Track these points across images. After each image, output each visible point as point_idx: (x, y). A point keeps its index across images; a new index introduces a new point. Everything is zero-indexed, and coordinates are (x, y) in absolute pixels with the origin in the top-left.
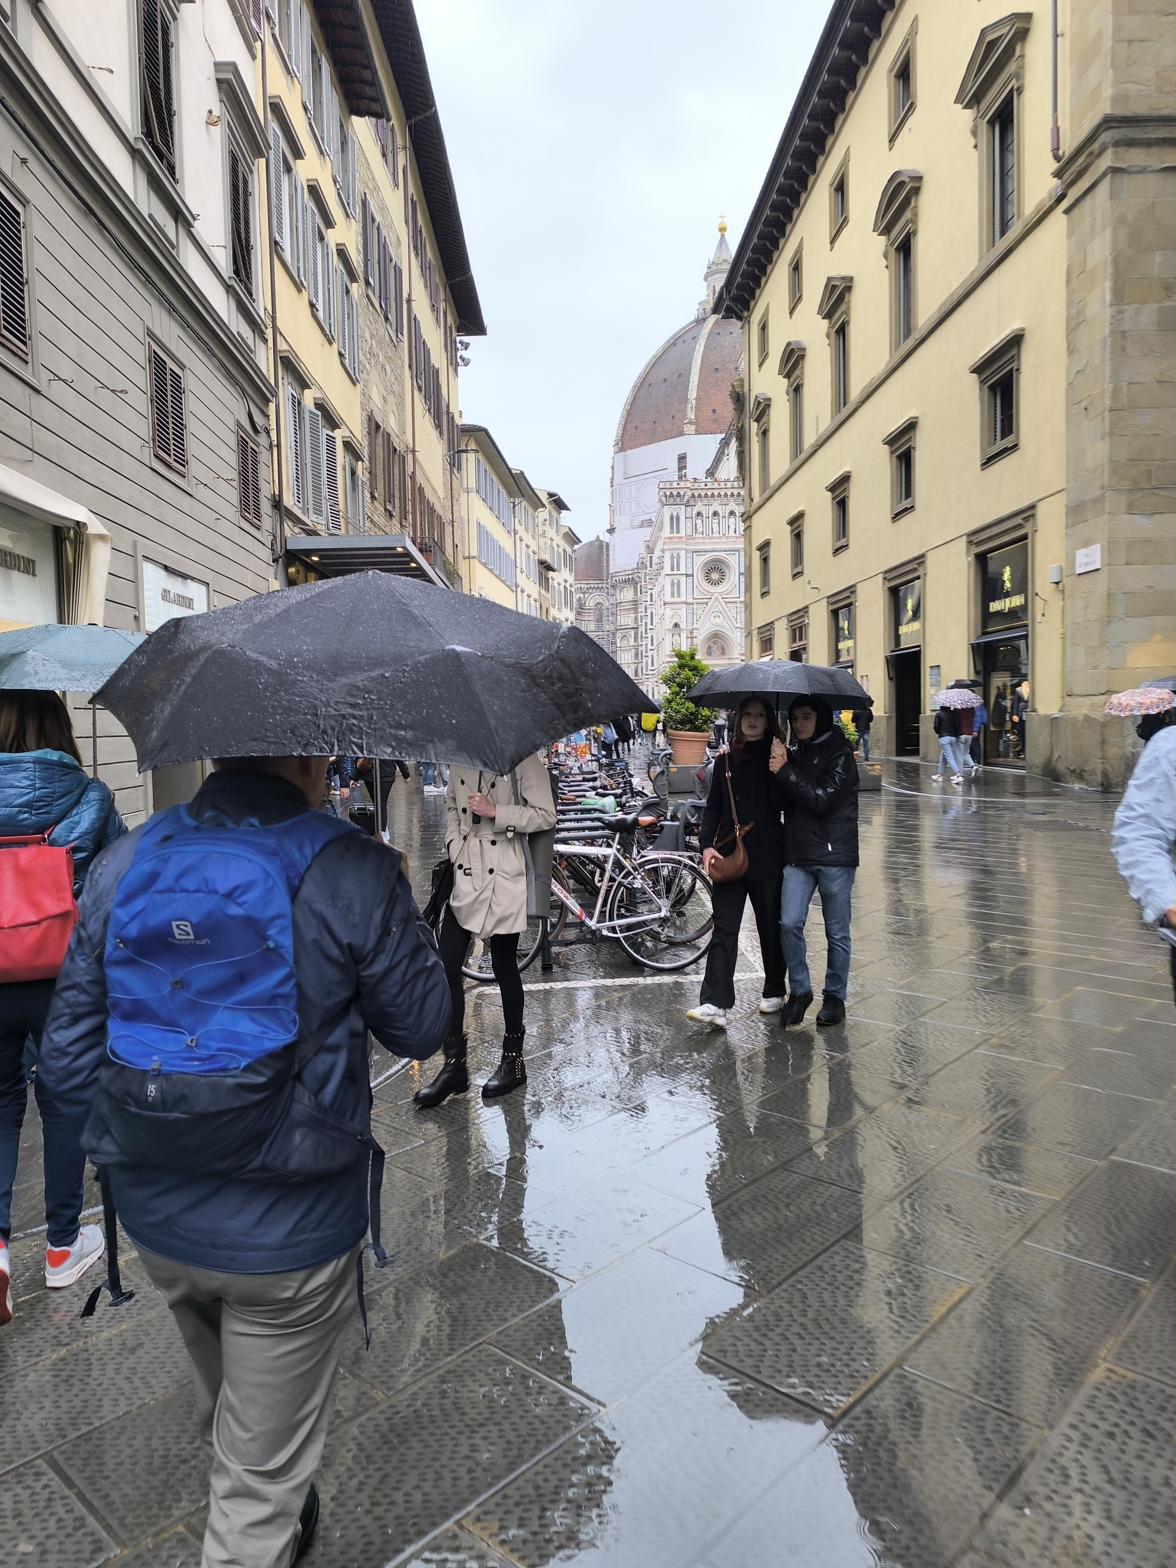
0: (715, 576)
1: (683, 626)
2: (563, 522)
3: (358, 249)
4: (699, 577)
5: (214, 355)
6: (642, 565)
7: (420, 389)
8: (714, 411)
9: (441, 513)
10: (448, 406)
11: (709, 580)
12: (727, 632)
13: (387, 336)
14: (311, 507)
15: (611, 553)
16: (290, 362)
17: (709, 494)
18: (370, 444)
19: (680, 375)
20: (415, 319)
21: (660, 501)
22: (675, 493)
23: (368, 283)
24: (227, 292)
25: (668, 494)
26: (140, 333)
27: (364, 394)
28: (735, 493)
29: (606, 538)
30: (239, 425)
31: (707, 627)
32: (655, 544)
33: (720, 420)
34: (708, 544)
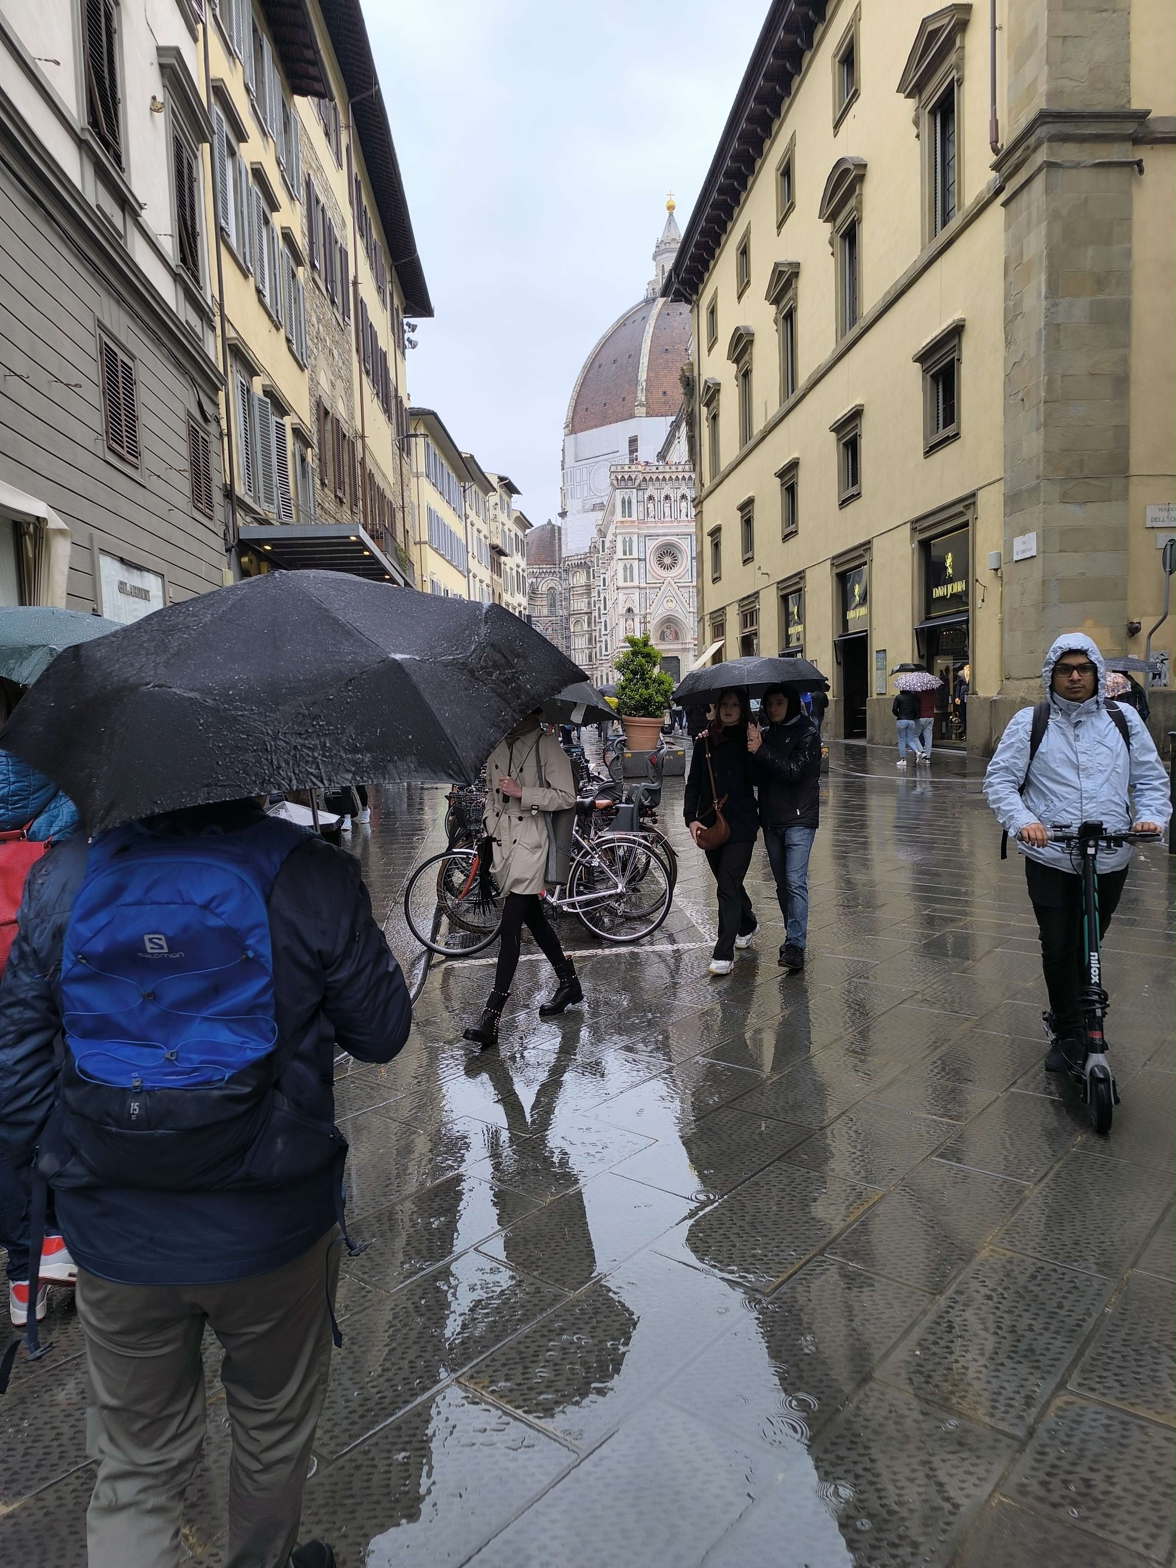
0: (667, 560)
1: (636, 610)
2: (514, 506)
3: (303, 232)
4: (652, 561)
5: (163, 345)
6: (594, 549)
7: (368, 373)
8: (665, 393)
9: (391, 499)
10: (396, 390)
11: (661, 564)
12: (680, 616)
13: (334, 320)
14: (262, 495)
15: (563, 537)
16: (238, 349)
17: (661, 477)
18: (319, 431)
19: (629, 357)
20: (362, 301)
21: (612, 484)
22: (626, 477)
23: (313, 266)
24: (175, 280)
25: (619, 477)
26: (90, 325)
27: (312, 379)
28: (687, 477)
29: (557, 521)
30: (189, 414)
31: (660, 611)
32: (607, 527)
33: (671, 403)
34: (660, 528)
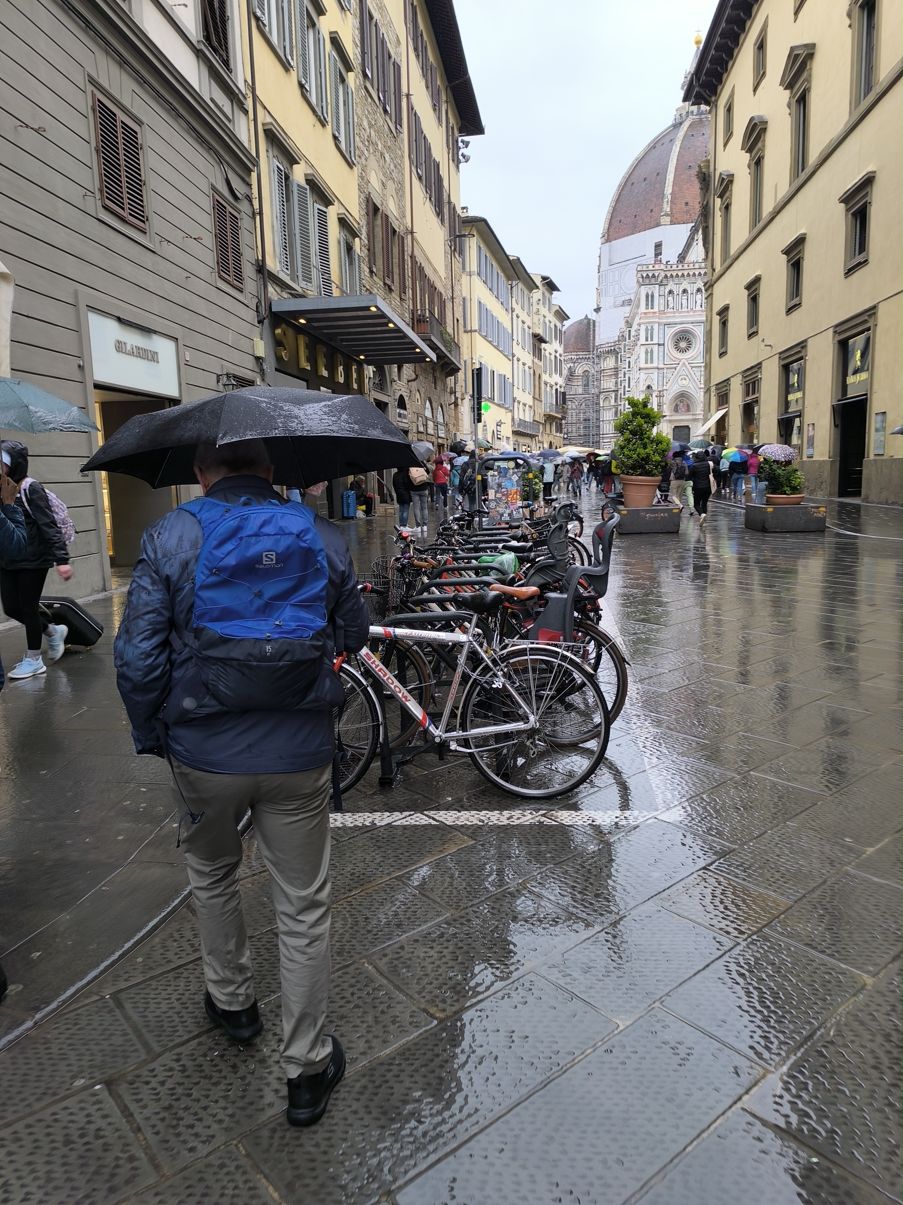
0: (683, 345)
1: (655, 387)
2: (554, 301)
3: (354, 42)
4: (669, 345)
5: (180, 116)
6: (622, 338)
7: (420, 178)
8: (687, 204)
9: (442, 290)
10: (449, 196)
11: (677, 348)
12: (691, 391)
13: (386, 127)
14: (300, 274)
15: (597, 329)
16: (275, 135)
17: (680, 274)
18: (368, 224)
19: (658, 174)
20: (415, 114)
21: (638, 282)
22: (650, 275)
23: (365, 75)
24: (198, 57)
25: (645, 275)
26: (80, 80)
27: (362, 178)
28: (703, 272)
29: (593, 316)
30: (214, 188)
31: (675, 388)
32: (633, 319)
33: (691, 212)
34: (677, 317)
